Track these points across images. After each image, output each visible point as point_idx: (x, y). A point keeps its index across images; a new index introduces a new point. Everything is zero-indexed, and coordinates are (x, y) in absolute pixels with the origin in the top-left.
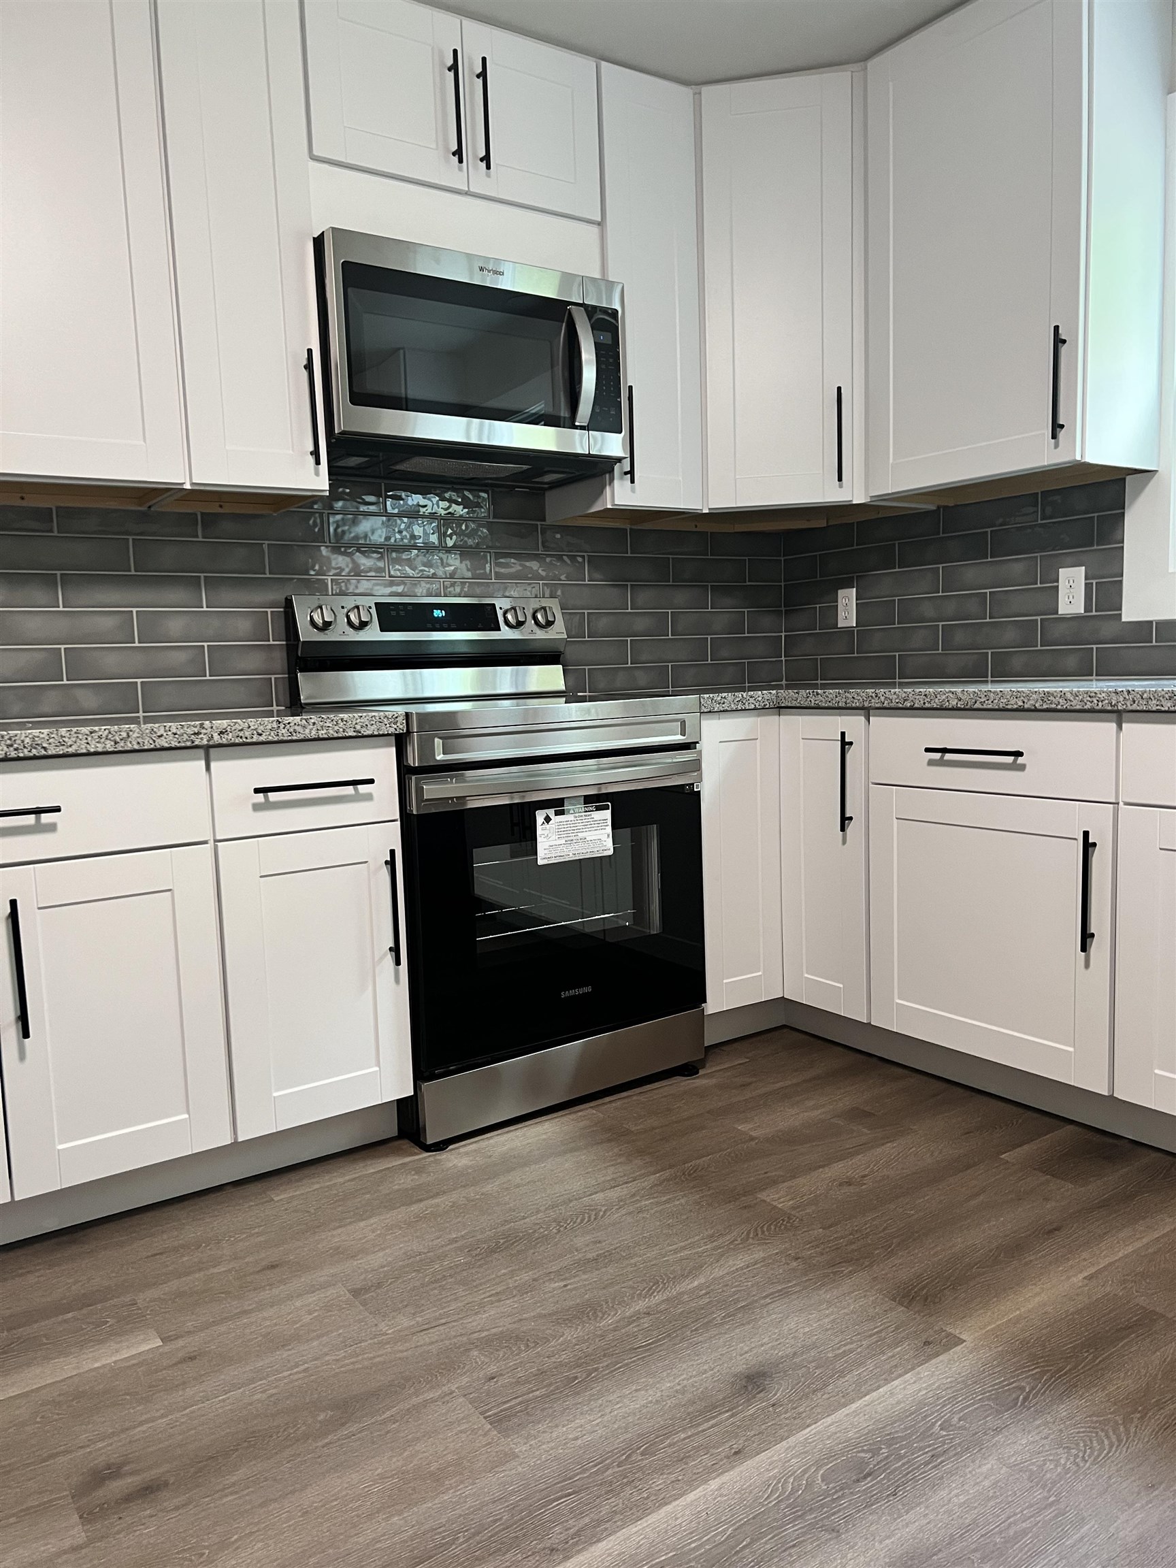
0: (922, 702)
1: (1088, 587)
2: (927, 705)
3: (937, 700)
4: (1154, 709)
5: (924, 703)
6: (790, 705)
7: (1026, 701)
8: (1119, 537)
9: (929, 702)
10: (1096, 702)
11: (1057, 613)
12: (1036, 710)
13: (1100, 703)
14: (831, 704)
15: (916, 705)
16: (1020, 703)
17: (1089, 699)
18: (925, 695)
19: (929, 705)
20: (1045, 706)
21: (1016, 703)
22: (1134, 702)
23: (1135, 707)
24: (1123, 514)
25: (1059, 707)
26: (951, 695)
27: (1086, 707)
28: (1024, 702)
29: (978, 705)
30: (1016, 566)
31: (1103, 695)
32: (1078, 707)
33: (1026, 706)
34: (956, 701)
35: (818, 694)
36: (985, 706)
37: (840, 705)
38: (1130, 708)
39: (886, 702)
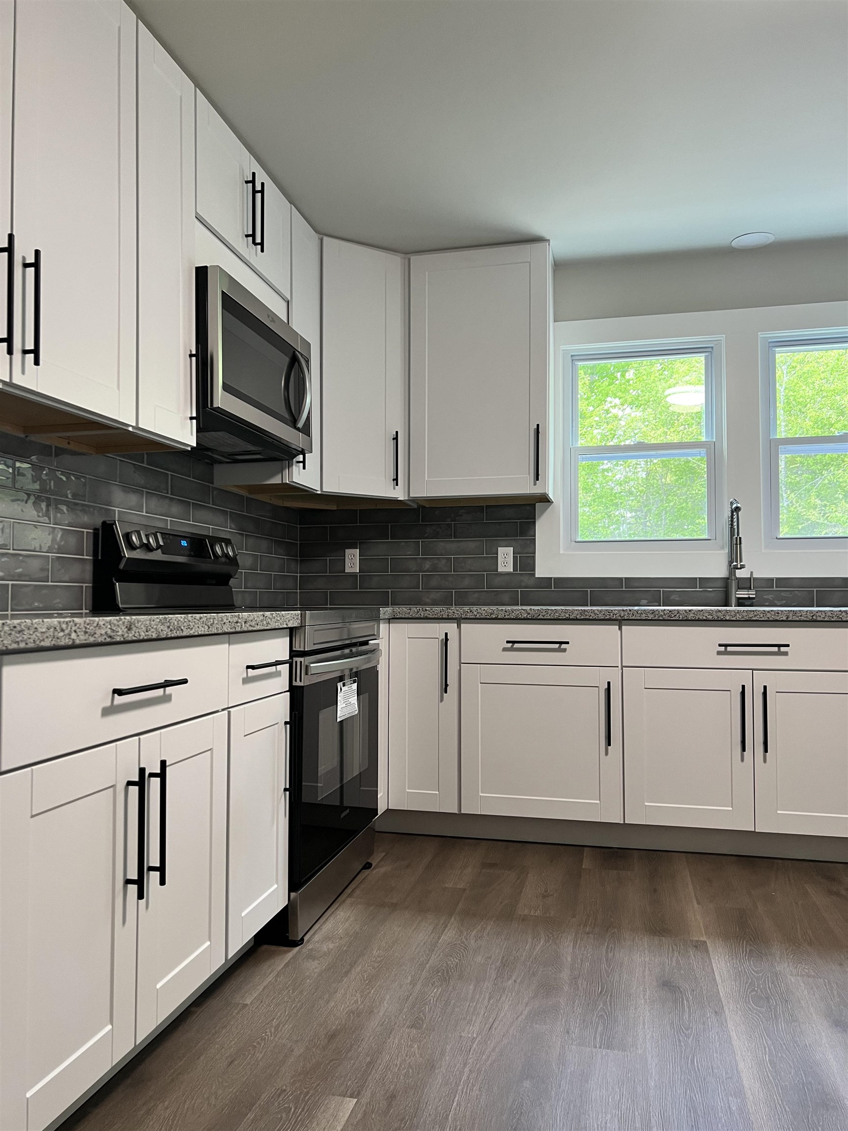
0: (503, 615)
1: (515, 558)
2: (507, 617)
3: (513, 614)
4: (644, 618)
5: (505, 616)
6: (403, 616)
7: (571, 614)
8: (533, 534)
9: (508, 615)
10: (612, 615)
11: (497, 571)
12: (577, 619)
13: (614, 616)
14: (436, 616)
15: (499, 617)
16: (567, 616)
17: (608, 613)
18: (506, 611)
19: (508, 617)
20: (582, 617)
21: (563, 616)
22: (633, 615)
23: (633, 618)
24: (535, 523)
25: (591, 618)
26: (523, 611)
27: (606, 618)
28: (569, 615)
29: (541, 617)
30: (471, 545)
31: (616, 611)
32: (602, 618)
33: (571, 617)
34: (527, 614)
35: (426, 610)
36: (545, 617)
37: (444, 617)
38: (631, 618)
39: (478, 615)
